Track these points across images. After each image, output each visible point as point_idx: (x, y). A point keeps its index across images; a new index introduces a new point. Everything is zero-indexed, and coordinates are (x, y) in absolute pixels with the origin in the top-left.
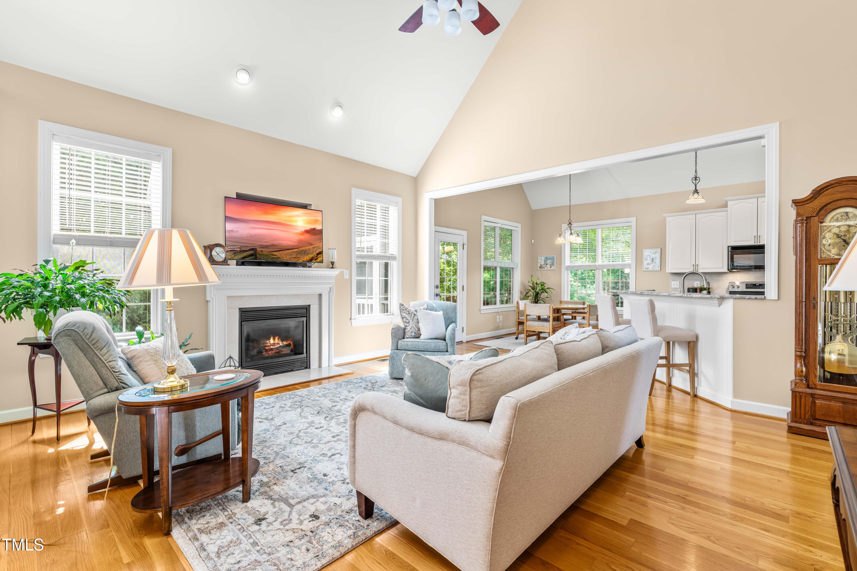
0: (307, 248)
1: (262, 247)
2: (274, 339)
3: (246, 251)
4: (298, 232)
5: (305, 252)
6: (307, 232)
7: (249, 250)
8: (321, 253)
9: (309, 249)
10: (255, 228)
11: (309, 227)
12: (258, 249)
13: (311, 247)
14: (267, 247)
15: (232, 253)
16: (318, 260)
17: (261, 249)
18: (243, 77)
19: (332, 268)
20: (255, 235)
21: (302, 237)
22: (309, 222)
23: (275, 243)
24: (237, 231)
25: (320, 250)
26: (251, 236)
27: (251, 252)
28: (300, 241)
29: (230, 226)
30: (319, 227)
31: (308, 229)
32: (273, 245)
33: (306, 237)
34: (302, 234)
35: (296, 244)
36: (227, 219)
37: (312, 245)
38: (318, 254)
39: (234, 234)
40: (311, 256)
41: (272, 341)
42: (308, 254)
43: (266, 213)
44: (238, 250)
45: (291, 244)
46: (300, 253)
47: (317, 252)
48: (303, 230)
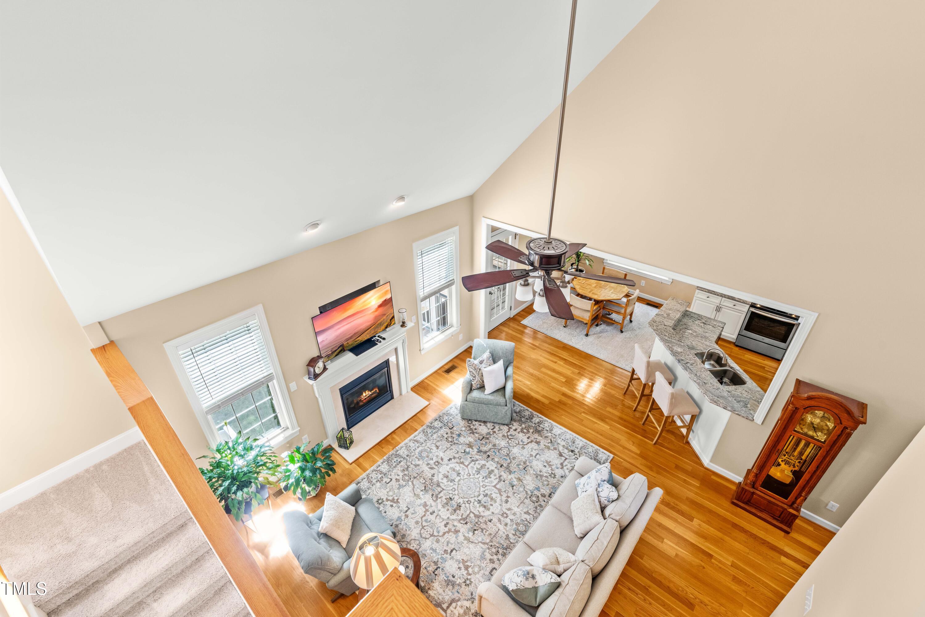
0: (382, 319)
1: (347, 340)
2: (365, 393)
3: (336, 351)
4: (373, 310)
5: (381, 324)
6: (380, 306)
7: (338, 348)
8: (393, 317)
9: (384, 320)
10: (339, 329)
11: (380, 301)
12: (344, 344)
13: (385, 317)
14: (351, 338)
15: (326, 357)
16: (392, 324)
17: (346, 343)
20: (341, 334)
21: (377, 313)
22: (381, 297)
23: (356, 331)
24: (327, 339)
25: (393, 315)
26: (337, 337)
27: (340, 349)
28: (376, 317)
29: (320, 338)
30: (388, 296)
31: (381, 303)
32: (355, 334)
33: (380, 311)
34: (376, 310)
35: (372, 322)
36: (317, 334)
37: (385, 315)
38: (391, 320)
39: (325, 343)
40: (385, 325)
41: (364, 394)
42: (383, 324)
43: (345, 310)
44: (330, 353)
45: (369, 324)
46: (377, 327)
47: (390, 318)
48: (376, 306)
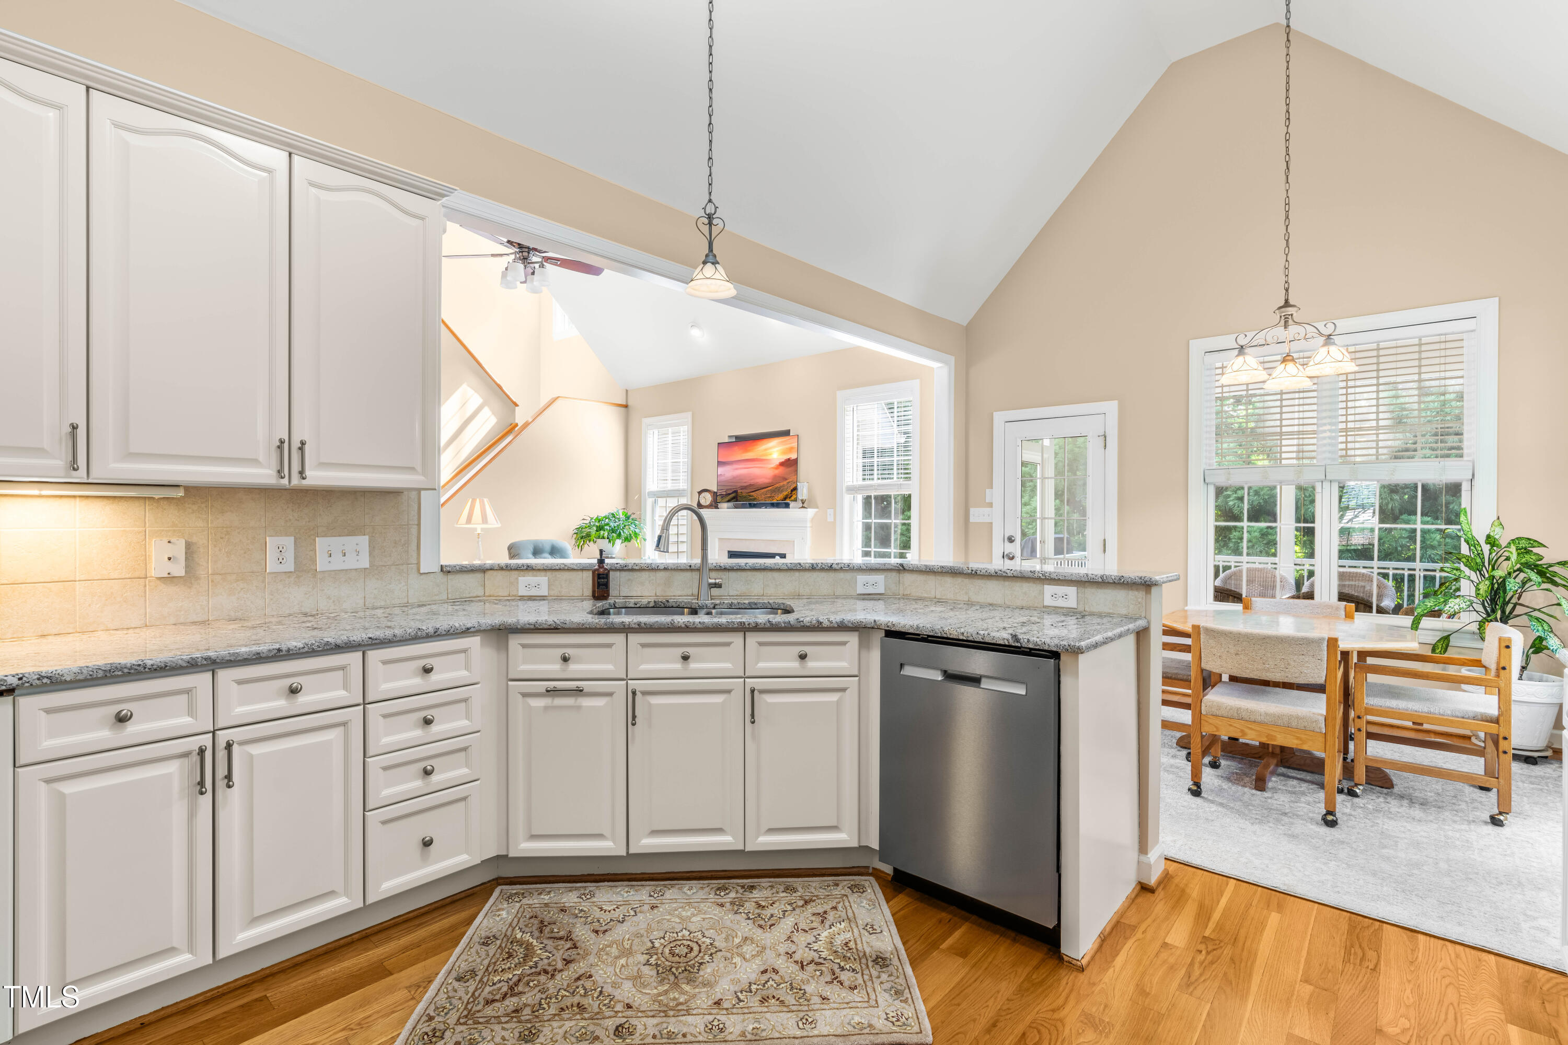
0: (782, 484)
1: (743, 488)
3: (729, 494)
4: (773, 466)
5: (779, 490)
6: (782, 464)
7: (732, 493)
8: (795, 489)
9: (784, 486)
10: (737, 469)
11: (783, 458)
12: (739, 491)
13: (785, 483)
14: (746, 487)
15: (721, 496)
16: (792, 498)
18: (695, 333)
19: (803, 507)
20: (737, 477)
21: (777, 472)
22: (784, 453)
23: (752, 482)
24: (725, 474)
25: (794, 485)
26: (734, 478)
27: (734, 494)
28: (775, 477)
29: (721, 470)
30: (794, 456)
31: (783, 460)
32: (751, 485)
33: (781, 470)
34: (777, 468)
35: (770, 481)
36: (720, 463)
37: (786, 479)
38: (791, 491)
39: (723, 478)
40: (785, 493)
42: (782, 491)
43: (746, 451)
44: (725, 493)
45: (767, 481)
46: (774, 491)
47: (792, 488)
48: (777, 463)
